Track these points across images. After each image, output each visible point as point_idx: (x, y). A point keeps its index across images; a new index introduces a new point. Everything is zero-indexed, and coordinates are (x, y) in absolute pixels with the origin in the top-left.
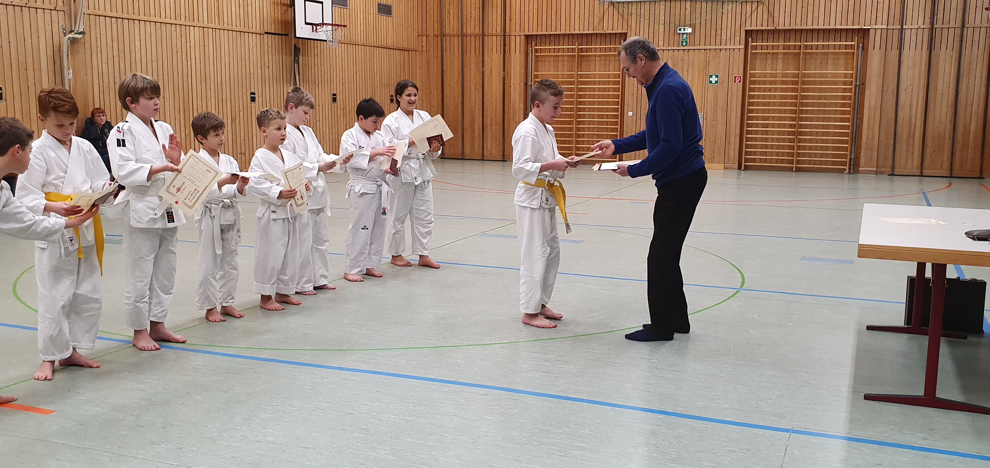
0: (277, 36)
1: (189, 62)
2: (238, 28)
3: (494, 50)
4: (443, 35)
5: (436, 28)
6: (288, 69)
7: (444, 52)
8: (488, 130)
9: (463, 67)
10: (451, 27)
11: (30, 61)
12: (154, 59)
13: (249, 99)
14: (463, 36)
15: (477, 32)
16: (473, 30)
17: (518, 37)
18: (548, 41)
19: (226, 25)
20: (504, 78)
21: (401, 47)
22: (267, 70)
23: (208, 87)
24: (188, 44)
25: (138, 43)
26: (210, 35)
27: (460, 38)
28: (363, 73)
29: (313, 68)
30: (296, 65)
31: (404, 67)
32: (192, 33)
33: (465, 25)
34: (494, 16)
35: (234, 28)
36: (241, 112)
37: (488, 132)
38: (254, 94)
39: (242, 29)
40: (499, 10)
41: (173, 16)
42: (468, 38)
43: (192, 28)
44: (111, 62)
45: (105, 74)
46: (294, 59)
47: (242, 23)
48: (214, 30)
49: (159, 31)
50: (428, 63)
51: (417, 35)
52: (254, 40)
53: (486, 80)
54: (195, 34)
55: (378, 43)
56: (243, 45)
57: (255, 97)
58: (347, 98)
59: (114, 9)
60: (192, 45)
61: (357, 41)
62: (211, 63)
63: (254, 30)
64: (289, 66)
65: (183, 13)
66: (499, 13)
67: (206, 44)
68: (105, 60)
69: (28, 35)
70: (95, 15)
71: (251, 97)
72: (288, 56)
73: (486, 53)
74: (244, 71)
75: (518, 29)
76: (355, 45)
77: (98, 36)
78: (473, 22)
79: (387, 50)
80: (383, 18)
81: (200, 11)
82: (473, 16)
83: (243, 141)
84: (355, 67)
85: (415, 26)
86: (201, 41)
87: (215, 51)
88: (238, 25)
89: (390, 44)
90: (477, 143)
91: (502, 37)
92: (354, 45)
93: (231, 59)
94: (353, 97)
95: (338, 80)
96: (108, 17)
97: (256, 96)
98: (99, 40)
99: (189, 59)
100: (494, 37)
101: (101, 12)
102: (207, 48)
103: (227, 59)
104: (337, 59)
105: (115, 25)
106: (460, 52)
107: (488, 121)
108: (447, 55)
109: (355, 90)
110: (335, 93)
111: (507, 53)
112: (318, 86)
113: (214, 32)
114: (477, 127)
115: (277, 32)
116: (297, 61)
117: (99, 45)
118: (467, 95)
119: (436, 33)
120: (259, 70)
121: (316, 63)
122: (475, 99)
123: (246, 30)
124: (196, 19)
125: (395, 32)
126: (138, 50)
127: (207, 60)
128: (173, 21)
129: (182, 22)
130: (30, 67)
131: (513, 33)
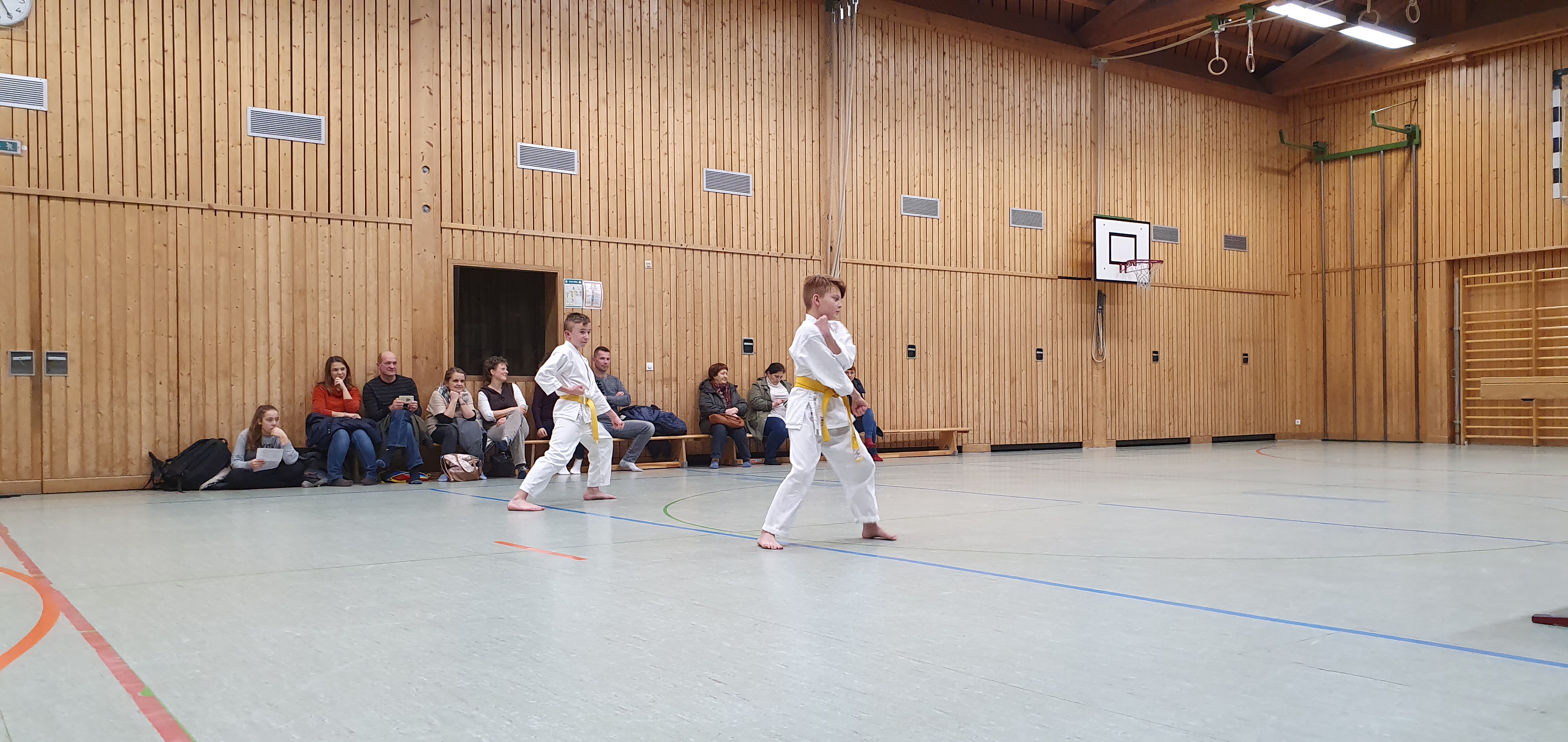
0: (1075, 281)
1: (959, 313)
2: (1023, 273)
3: (1401, 285)
4: (1325, 272)
5: (1315, 264)
6: (1089, 320)
7: (1327, 294)
8: (1394, 399)
9: (1354, 313)
10: (1337, 258)
11: (782, 313)
12: (917, 309)
13: (1034, 356)
14: (1354, 270)
15: (1375, 263)
16: (1368, 260)
17: (1436, 265)
18: (1485, 266)
19: (1007, 269)
20: (1416, 324)
21: (1260, 289)
22: (1059, 322)
23: (982, 341)
24: (959, 292)
25: (899, 293)
26: (987, 282)
27: (1349, 273)
28: (1200, 325)
29: (1125, 319)
30: (1100, 315)
31: (1266, 316)
32: (964, 280)
33: (1356, 256)
34: (1400, 238)
35: (1018, 272)
36: (1024, 373)
37: (1393, 402)
38: (1041, 350)
39: (1028, 274)
40: (1407, 229)
41: (941, 261)
42: (1362, 272)
43: (964, 274)
44: (867, 314)
45: (861, 326)
46: (1098, 306)
47: (1028, 266)
48: (991, 276)
49: (924, 278)
50: (1303, 310)
51: (1287, 274)
52: (1043, 287)
53: (1388, 327)
54: (967, 282)
55: (1223, 286)
56: (1028, 292)
57: (1042, 354)
58: (1175, 356)
59: (874, 256)
60: (964, 294)
61: (1191, 284)
62: (986, 314)
63: (1044, 274)
64: (1091, 316)
65: (953, 259)
66: (1408, 235)
67: (981, 292)
68: (861, 312)
69: (782, 287)
70: (853, 263)
71: (1037, 354)
72: (1089, 306)
73: (1388, 292)
74: (1028, 323)
75: (1436, 253)
76: (1189, 289)
77: (855, 285)
78: (1368, 250)
79: (1239, 294)
80: (1233, 254)
81: (975, 255)
82: (1368, 242)
83: (1024, 407)
84: (1187, 317)
85: (1285, 261)
86: (975, 289)
87: (991, 301)
88: (1022, 268)
89: (1243, 288)
90: (1377, 417)
91: (1412, 266)
92: (1187, 290)
93: (1012, 309)
94: (1184, 355)
95: (1162, 333)
96: (867, 265)
97: (1044, 353)
98: (855, 290)
99: (959, 310)
100: (1401, 268)
101: (860, 260)
102: (981, 297)
103: (1007, 309)
104: (1161, 308)
105: (874, 274)
106: (1350, 291)
107: (1392, 385)
108: (1331, 299)
109: (1188, 346)
110: (1157, 350)
111: (1420, 289)
112: (1132, 341)
113: (991, 279)
114: (1375, 393)
115: (1075, 276)
116: (1101, 311)
117: (855, 295)
118: (1360, 349)
119: (1315, 269)
120: (1050, 322)
121: (1130, 312)
122: (1373, 355)
123: (1034, 274)
124: (969, 264)
125: (1251, 272)
126: (898, 299)
127: (981, 309)
128: (942, 267)
129: (953, 268)
130: (782, 319)
131: (1429, 259)
